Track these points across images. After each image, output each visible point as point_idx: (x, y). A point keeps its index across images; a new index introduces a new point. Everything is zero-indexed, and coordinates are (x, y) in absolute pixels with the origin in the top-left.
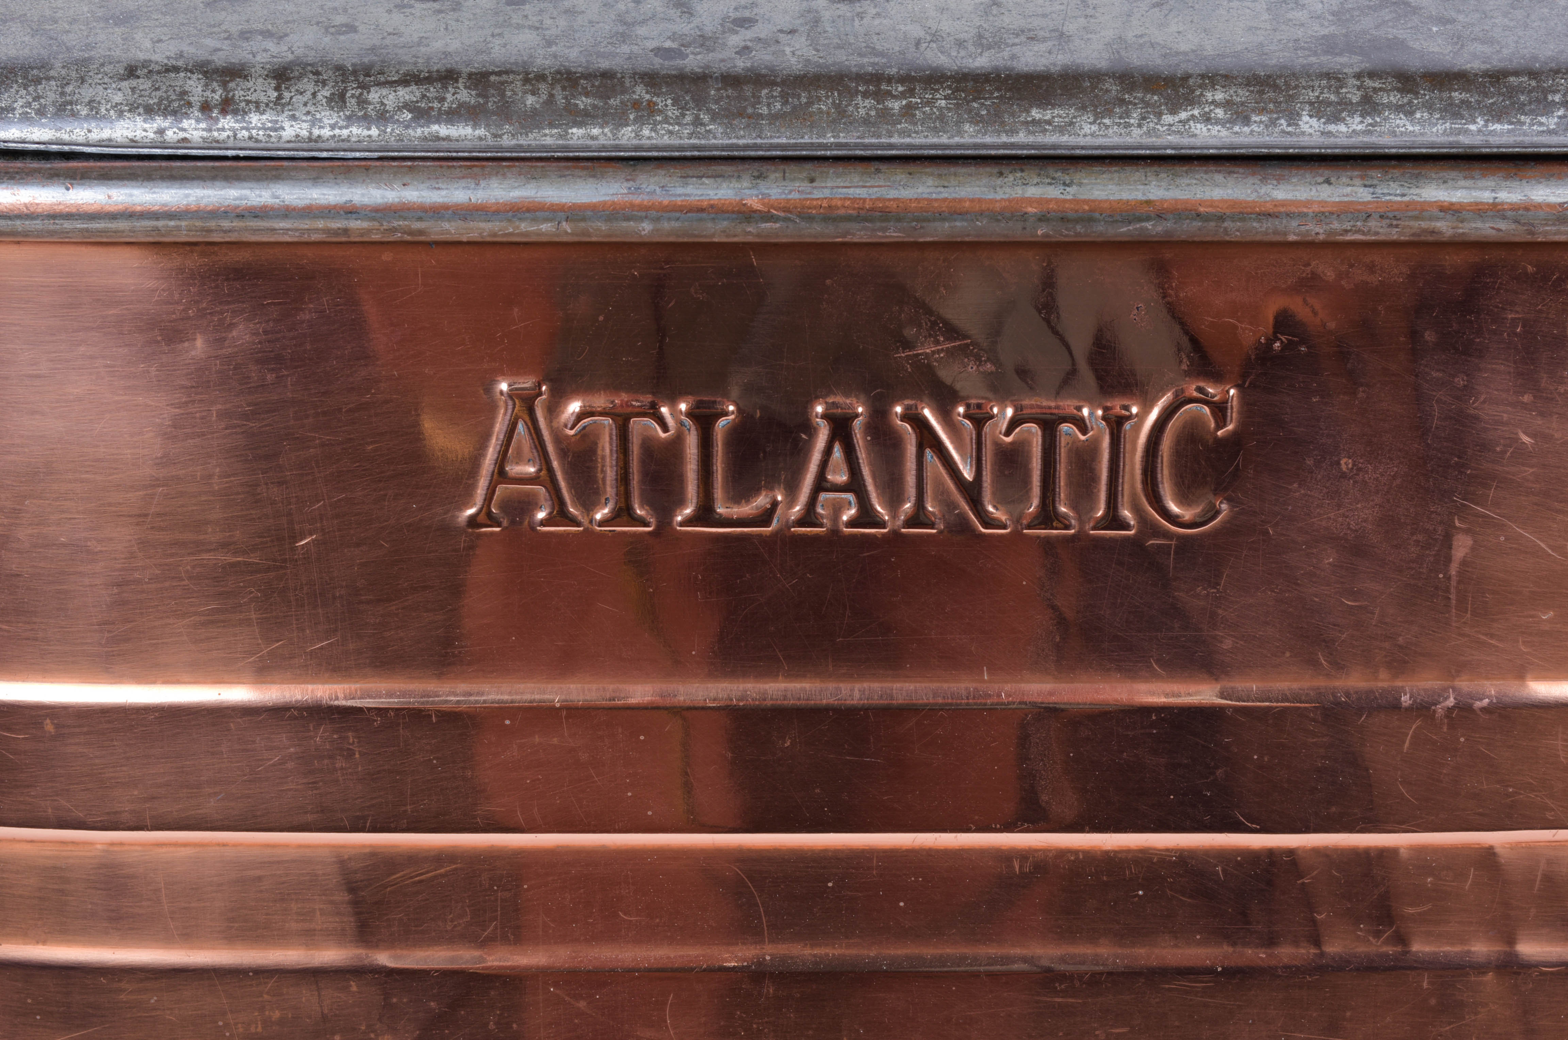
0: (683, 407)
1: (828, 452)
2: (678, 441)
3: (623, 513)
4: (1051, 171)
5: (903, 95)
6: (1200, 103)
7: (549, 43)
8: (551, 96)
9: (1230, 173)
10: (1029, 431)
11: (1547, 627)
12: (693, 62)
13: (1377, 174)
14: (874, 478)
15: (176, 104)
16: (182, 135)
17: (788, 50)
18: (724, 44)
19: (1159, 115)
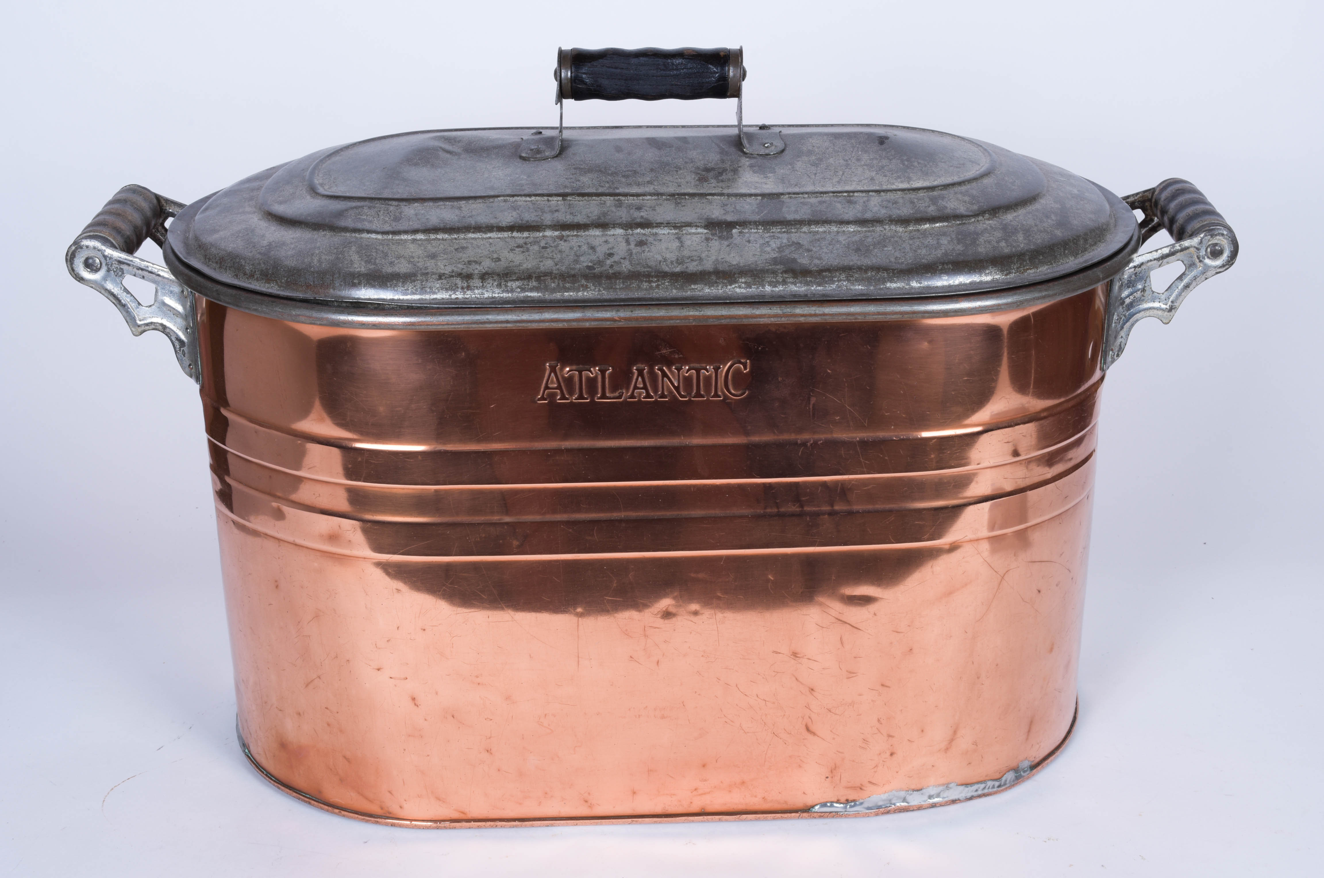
0: (597, 368)
1: (637, 379)
2: (596, 377)
3: (581, 397)
4: (696, 307)
5: (656, 282)
6: (738, 283)
7: (556, 265)
8: (559, 283)
9: (744, 307)
10: (692, 373)
11: (838, 421)
12: (597, 270)
13: (783, 306)
14: (650, 386)
15: (454, 288)
16: (456, 296)
17: (624, 266)
18: (606, 264)
19: (727, 286)
